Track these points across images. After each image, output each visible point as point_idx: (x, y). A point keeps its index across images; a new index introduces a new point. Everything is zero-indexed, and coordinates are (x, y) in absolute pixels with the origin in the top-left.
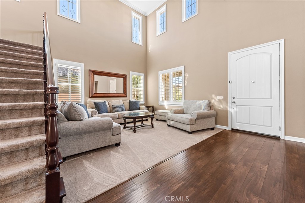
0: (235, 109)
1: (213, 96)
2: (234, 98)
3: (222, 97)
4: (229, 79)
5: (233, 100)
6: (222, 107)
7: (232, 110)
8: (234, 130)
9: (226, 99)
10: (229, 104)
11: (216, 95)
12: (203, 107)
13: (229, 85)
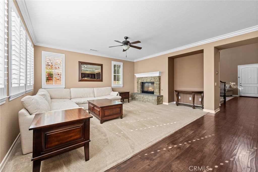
0: (241, 88)
1: (230, 83)
2: (241, 84)
3: (235, 83)
4: (238, 76)
5: (240, 84)
6: (235, 87)
7: (240, 88)
8: (241, 96)
9: (237, 84)
10: (238, 86)
11: (232, 82)
12: (228, 87)
13: (238, 78)
